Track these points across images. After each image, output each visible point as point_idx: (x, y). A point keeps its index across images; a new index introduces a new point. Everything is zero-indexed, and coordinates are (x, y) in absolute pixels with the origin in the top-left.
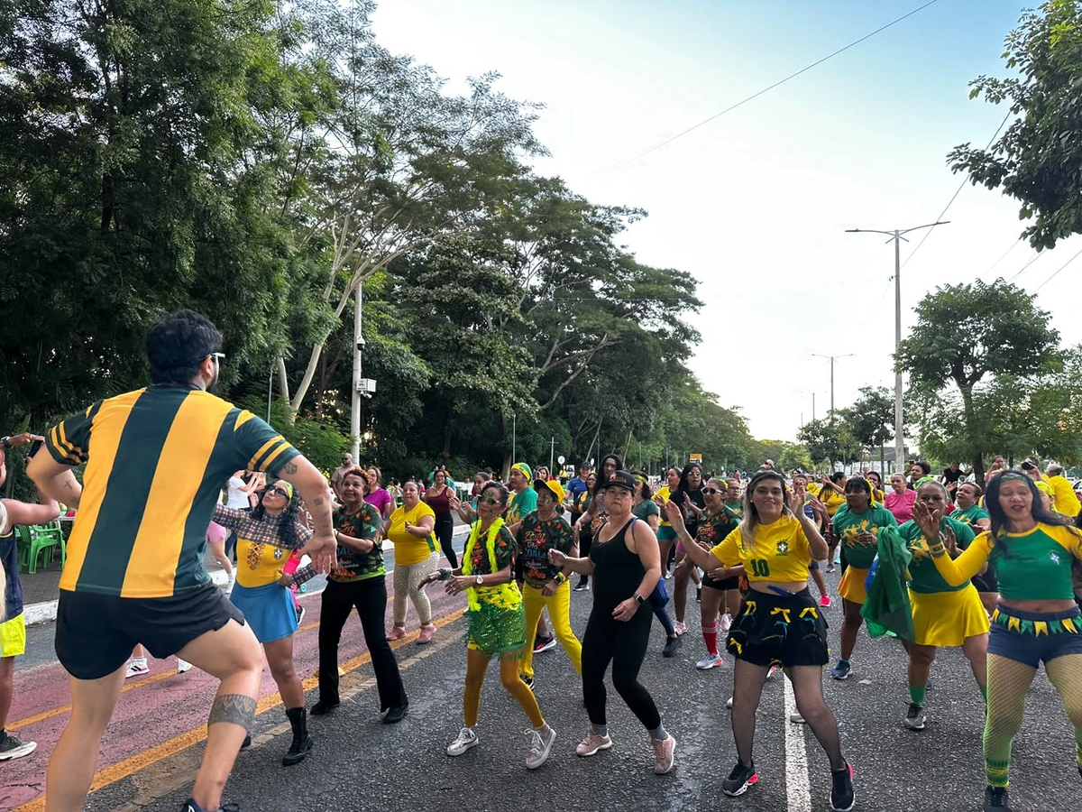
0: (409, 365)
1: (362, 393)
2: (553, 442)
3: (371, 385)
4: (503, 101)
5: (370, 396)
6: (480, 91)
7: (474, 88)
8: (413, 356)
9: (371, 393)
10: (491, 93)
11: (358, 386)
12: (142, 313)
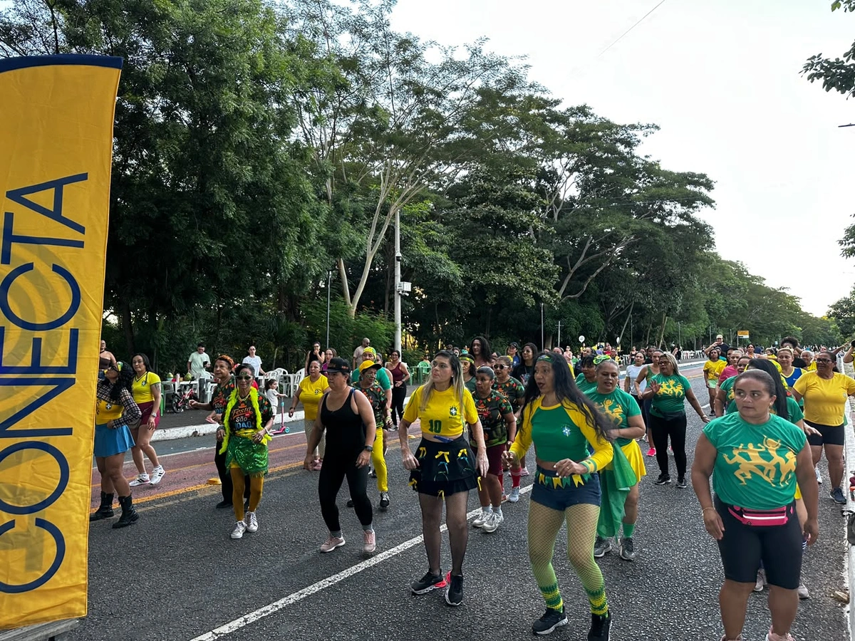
0: (444, 269)
1: (401, 292)
3: (407, 286)
4: (495, 59)
5: (408, 295)
6: (475, 53)
7: (470, 52)
8: (450, 262)
9: (408, 292)
10: (484, 54)
11: (398, 288)
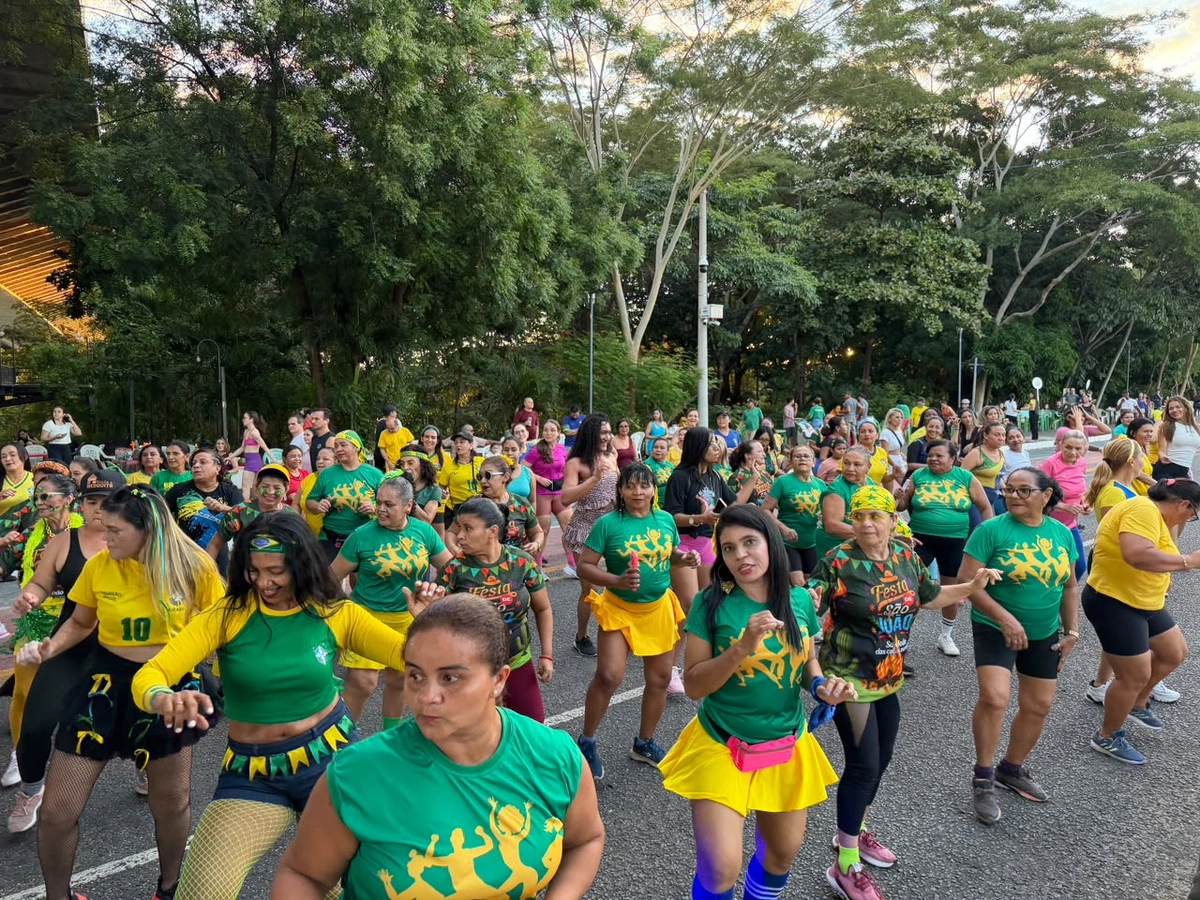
1: (706, 320)
2: (976, 364)
3: (717, 311)
5: (718, 323)
8: (797, 268)
12: (391, 270)
